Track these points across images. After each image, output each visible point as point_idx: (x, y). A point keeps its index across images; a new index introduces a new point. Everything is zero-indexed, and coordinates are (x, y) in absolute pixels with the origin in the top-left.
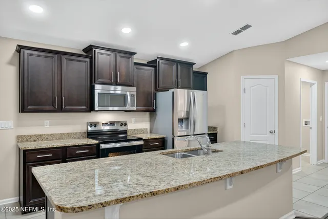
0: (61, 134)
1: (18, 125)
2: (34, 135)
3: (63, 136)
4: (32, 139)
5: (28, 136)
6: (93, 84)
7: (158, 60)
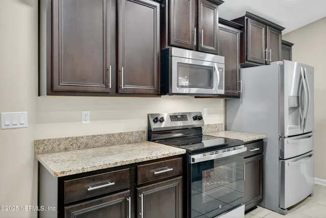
0: (109, 136)
1: (37, 119)
2: (66, 139)
3: (112, 139)
4: (62, 147)
5: (55, 140)
6: (167, 47)
7: (246, 18)
